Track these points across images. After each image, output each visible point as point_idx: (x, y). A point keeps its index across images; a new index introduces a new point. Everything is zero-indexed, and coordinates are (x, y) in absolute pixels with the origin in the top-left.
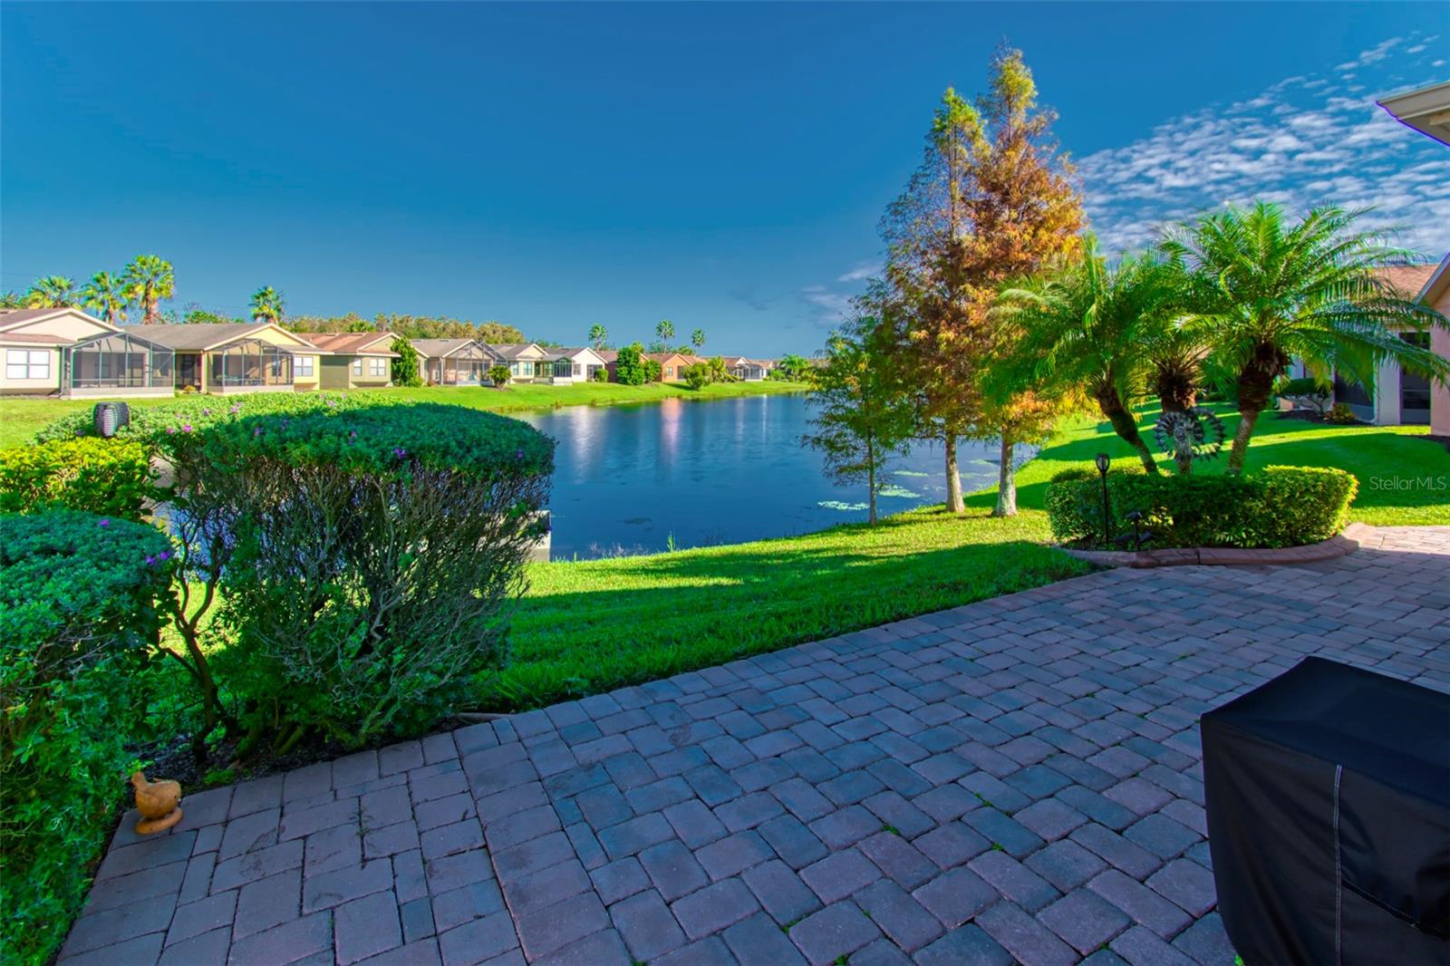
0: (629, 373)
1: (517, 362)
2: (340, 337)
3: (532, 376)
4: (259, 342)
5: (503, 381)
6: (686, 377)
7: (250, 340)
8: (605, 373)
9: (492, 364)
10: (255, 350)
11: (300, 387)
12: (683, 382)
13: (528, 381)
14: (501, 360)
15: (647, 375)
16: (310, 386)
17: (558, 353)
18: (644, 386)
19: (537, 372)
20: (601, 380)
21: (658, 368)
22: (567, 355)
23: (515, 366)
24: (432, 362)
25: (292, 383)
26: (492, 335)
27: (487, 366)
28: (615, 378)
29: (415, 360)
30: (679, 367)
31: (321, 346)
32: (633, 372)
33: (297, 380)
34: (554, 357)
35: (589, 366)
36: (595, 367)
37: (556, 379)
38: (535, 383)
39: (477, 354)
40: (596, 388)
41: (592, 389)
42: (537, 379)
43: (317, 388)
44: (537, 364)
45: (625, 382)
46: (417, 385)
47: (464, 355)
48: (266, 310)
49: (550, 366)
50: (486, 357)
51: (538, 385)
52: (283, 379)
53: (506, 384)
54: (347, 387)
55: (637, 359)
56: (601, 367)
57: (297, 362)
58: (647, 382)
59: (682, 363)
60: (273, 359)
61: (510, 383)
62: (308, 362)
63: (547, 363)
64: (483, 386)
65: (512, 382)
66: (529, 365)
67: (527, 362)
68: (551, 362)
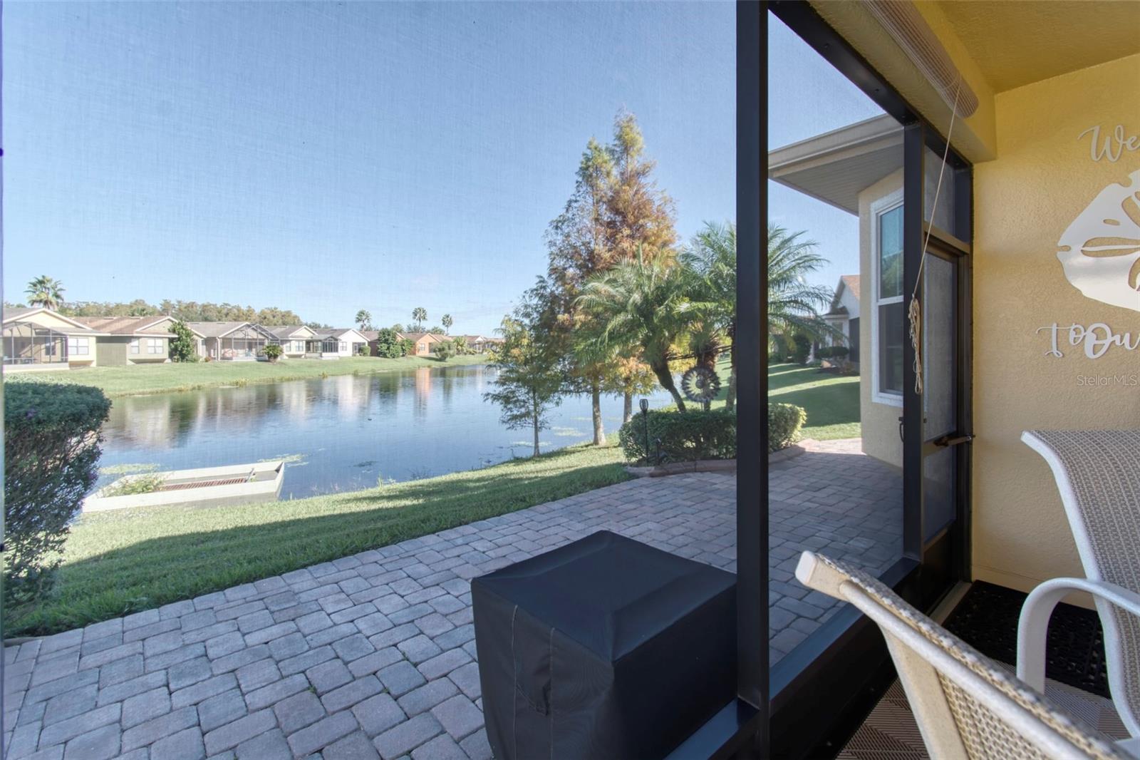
0: (388, 348)
1: (290, 341)
2: (118, 320)
3: (304, 352)
4: (30, 325)
5: (276, 356)
6: (435, 351)
7: (21, 323)
8: (368, 349)
9: (267, 343)
10: (26, 332)
11: (73, 365)
12: (433, 355)
13: (299, 356)
14: (274, 339)
15: (403, 350)
16: (85, 364)
17: (326, 333)
18: (401, 359)
19: (308, 349)
20: (365, 354)
21: (412, 344)
22: (335, 335)
23: (288, 344)
24: (209, 342)
25: (66, 361)
26: (271, 318)
27: (262, 344)
28: (376, 352)
29: (192, 340)
30: (430, 344)
31: (97, 328)
32: (391, 347)
33: (71, 358)
34: (322, 337)
35: (354, 343)
36: (359, 344)
37: (324, 354)
38: (306, 357)
39: (252, 334)
40: (359, 361)
41: (356, 362)
42: (308, 355)
43: (94, 365)
44: (308, 343)
45: (385, 356)
46: (195, 361)
47: (240, 335)
48: (43, 297)
49: (320, 344)
50: (261, 337)
51: (308, 360)
52: (58, 356)
53: (279, 359)
54: (125, 363)
55: (394, 337)
56: (364, 344)
57: (71, 342)
58: (403, 356)
59: (432, 341)
60: (46, 340)
61: (284, 358)
62: (83, 342)
63: (317, 341)
64: (259, 361)
65: (286, 357)
66: (301, 343)
67: (299, 341)
68: (320, 341)
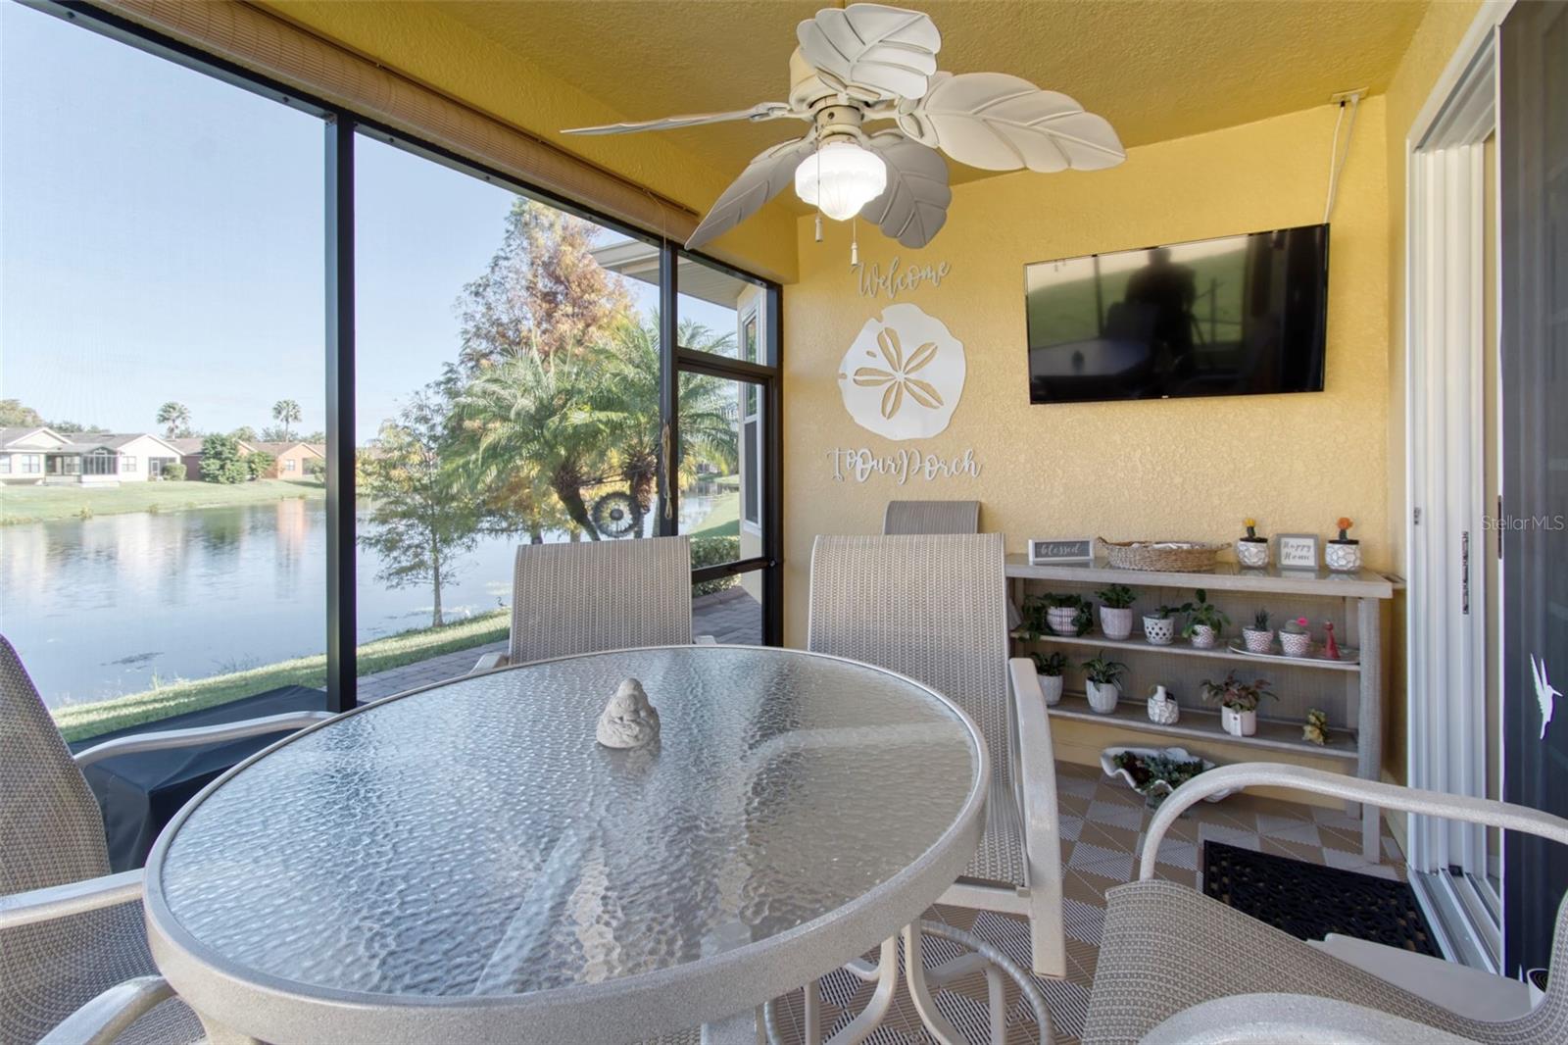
0: (222, 467)
1: (11, 454)
3: (42, 474)
6: (313, 472)
8: (181, 469)
12: (311, 478)
13: (32, 482)
15: (252, 470)
17: (92, 441)
18: (246, 485)
19: (51, 468)
20: (174, 477)
21: (270, 460)
22: (109, 445)
28: (195, 471)
30: (304, 460)
32: (229, 465)
34: (84, 447)
35: (150, 459)
36: (163, 460)
37: (85, 478)
38: (46, 484)
40: (162, 490)
41: (154, 490)
42: (50, 479)
44: (51, 458)
45: (215, 479)
49: (77, 460)
51: (51, 488)
55: (234, 448)
56: (173, 460)
58: (252, 479)
59: (308, 454)
63: (71, 455)
66: (35, 460)
67: (30, 454)
68: (78, 454)
